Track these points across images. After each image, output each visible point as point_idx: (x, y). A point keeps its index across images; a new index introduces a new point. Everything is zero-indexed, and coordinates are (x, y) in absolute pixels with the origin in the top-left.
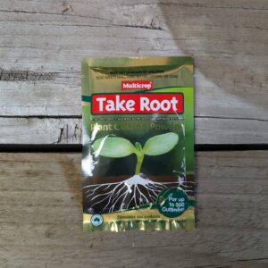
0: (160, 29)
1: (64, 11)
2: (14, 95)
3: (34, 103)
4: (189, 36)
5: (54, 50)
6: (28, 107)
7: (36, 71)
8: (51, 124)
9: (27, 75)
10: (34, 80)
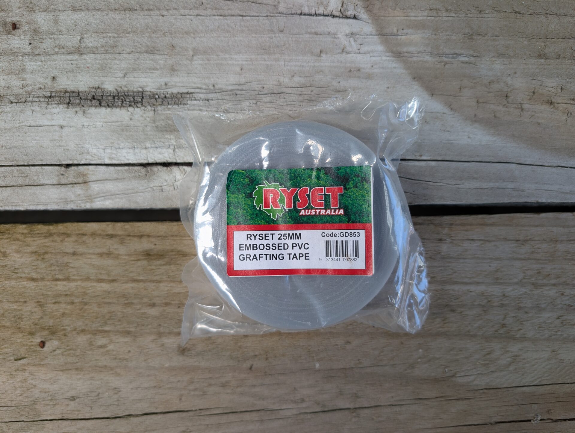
0: (355, 18)
2: (123, 130)
3: (154, 142)
4: (403, 29)
5: (185, 55)
6: (146, 148)
7: (155, 90)
8: (182, 175)
9: (143, 98)
10: (154, 105)
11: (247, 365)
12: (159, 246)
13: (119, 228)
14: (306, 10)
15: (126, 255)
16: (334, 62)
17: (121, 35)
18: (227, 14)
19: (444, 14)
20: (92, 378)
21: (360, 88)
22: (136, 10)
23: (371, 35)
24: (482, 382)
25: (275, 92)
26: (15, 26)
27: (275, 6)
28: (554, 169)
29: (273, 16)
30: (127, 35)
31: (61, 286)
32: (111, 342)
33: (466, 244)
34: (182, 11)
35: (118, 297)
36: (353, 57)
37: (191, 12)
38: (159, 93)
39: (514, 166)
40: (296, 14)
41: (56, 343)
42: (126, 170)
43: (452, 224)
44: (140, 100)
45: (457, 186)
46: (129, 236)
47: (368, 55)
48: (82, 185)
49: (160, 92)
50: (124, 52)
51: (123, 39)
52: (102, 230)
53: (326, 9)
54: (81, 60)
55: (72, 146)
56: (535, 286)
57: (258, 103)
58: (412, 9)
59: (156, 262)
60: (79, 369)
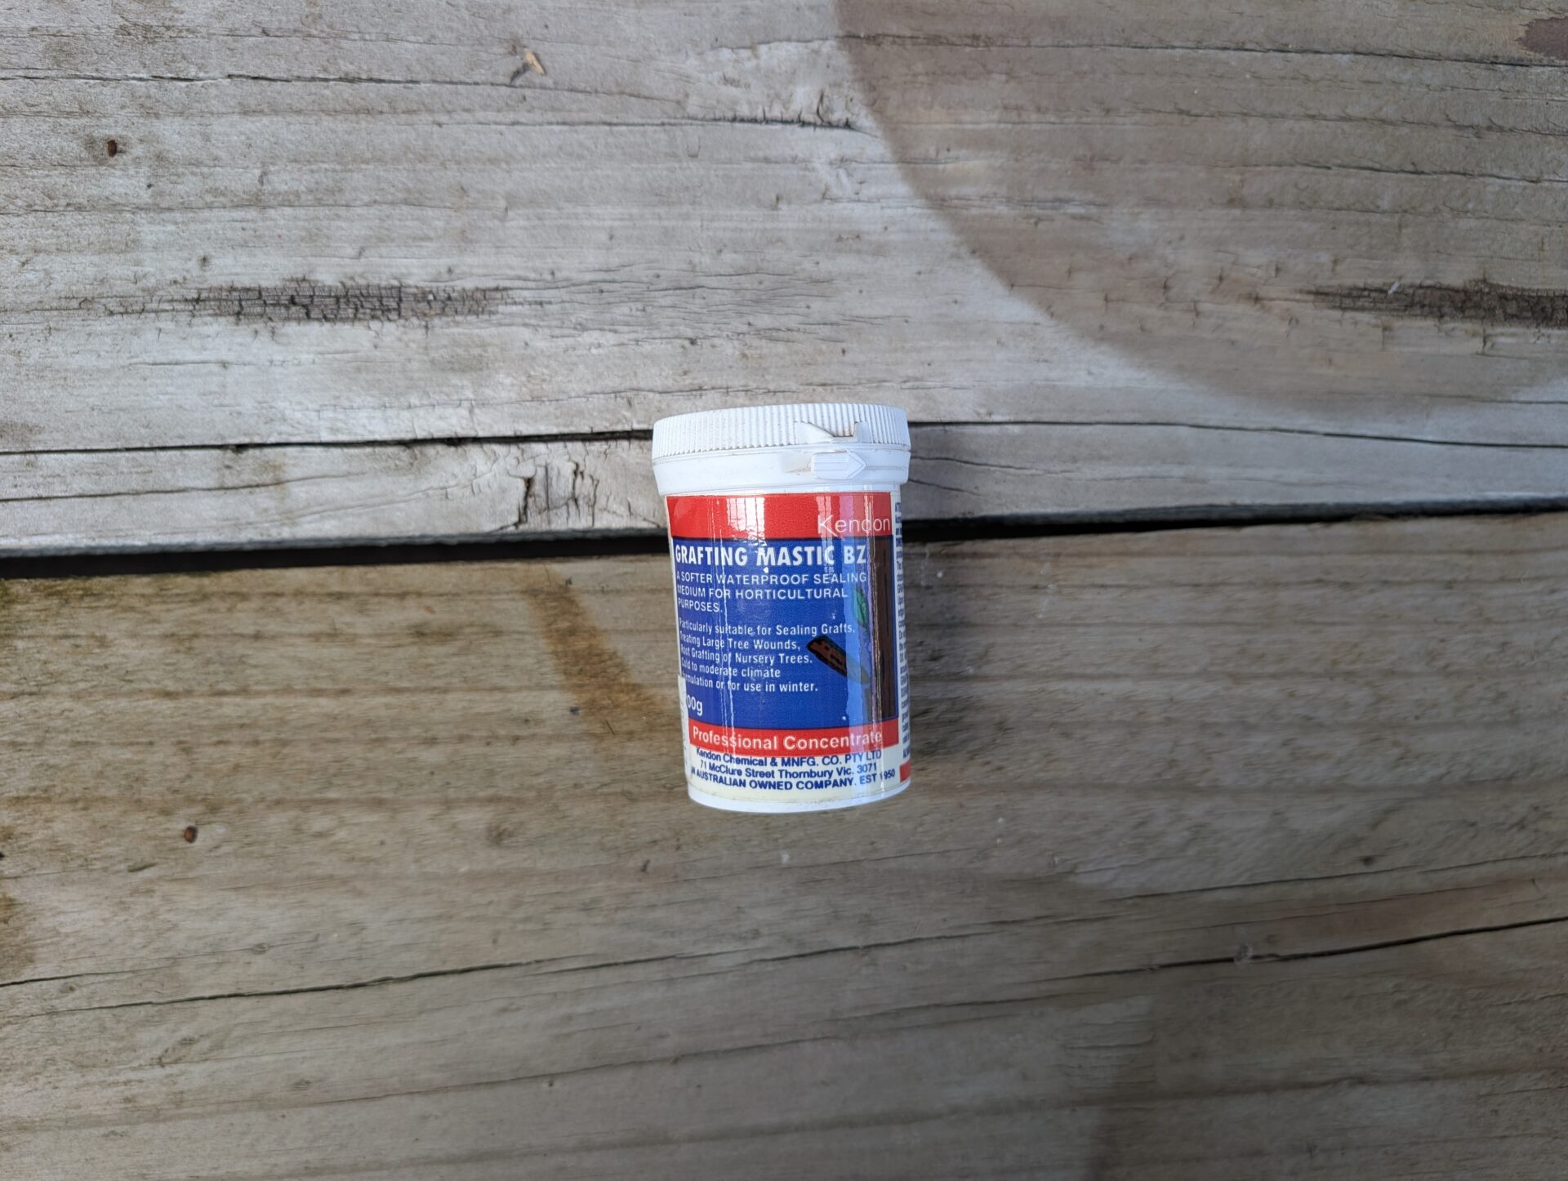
0: (848, 125)
1: (517, 74)
2: (358, 369)
3: (427, 394)
4: (948, 150)
5: (489, 209)
6: (409, 407)
7: (429, 284)
8: (489, 463)
9: (400, 300)
10: (425, 315)
11: (636, 862)
12: (442, 616)
13: (355, 577)
14: (744, 111)
15: (370, 636)
16: (805, 221)
17: (350, 167)
18: (577, 120)
19: (1034, 117)
20: (301, 903)
21: (862, 275)
22: (381, 112)
23: (883, 162)
24: (1132, 882)
25: (684, 284)
26: (113, 148)
27: (678, 102)
28: (1265, 437)
29: (674, 125)
30: (363, 166)
31: (231, 708)
32: (342, 823)
33: (1089, 596)
34: (480, 115)
35: (355, 727)
36: (845, 208)
37: (500, 117)
38: (434, 290)
39: (1183, 431)
40: (724, 119)
41: (220, 830)
42: (367, 456)
43: (1058, 555)
44: (394, 305)
45: (1067, 475)
46: (377, 595)
47: (878, 205)
48: (271, 488)
49: (437, 288)
50: (358, 203)
51: (356, 175)
52: (319, 585)
53: (787, 109)
54: (264, 219)
55: (248, 405)
56: (1236, 678)
57: (649, 309)
58: (966, 107)
59: (437, 650)
60: (274, 885)
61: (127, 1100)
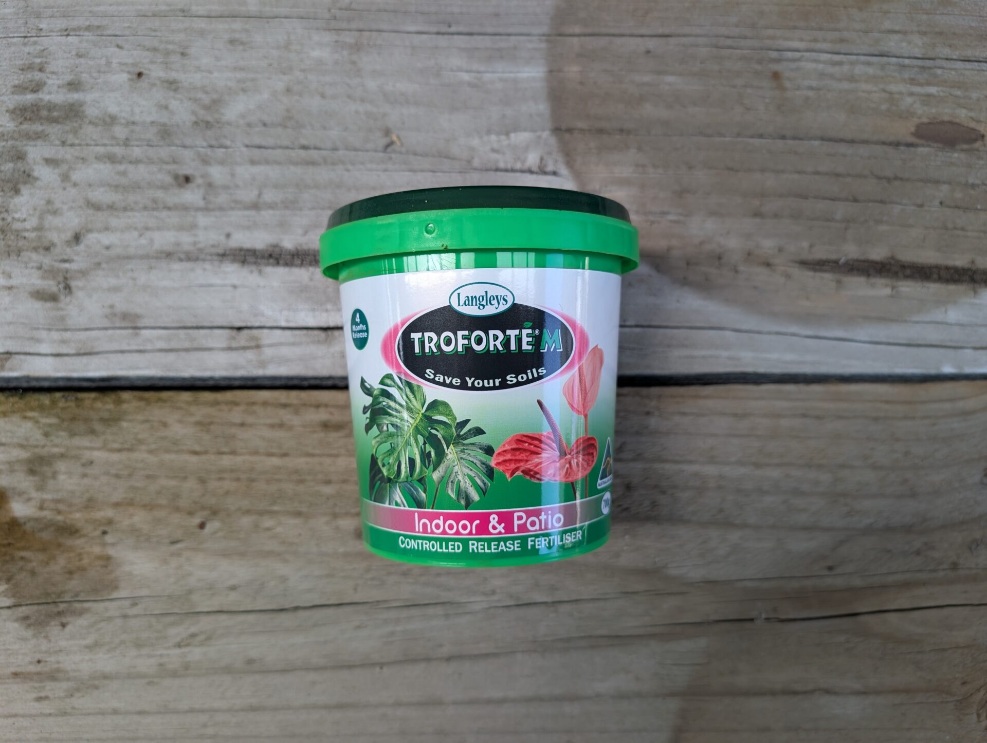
12: (337, 417)
13: (294, 396)
14: (502, 165)
18: (417, 169)
20: (256, 565)
24: (697, 574)
26: (187, 179)
28: (772, 337)
29: (466, 172)
31: (226, 461)
32: (280, 523)
33: (677, 418)
39: (728, 333)
40: (491, 170)
41: (217, 524)
42: (304, 334)
43: (661, 396)
46: (305, 405)
48: (254, 349)
52: (275, 399)
53: (524, 165)
54: (259, 216)
55: (245, 307)
56: (757, 465)
59: (333, 435)
60: (242, 555)
61: (161, 665)
